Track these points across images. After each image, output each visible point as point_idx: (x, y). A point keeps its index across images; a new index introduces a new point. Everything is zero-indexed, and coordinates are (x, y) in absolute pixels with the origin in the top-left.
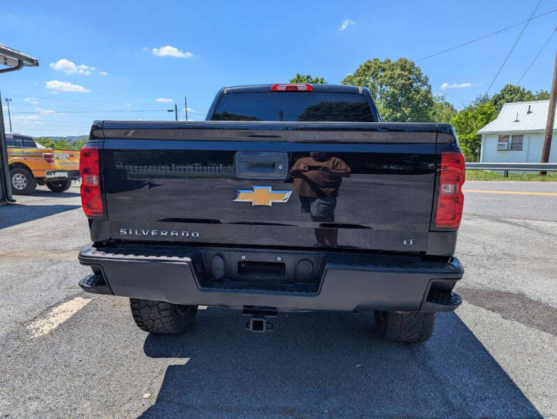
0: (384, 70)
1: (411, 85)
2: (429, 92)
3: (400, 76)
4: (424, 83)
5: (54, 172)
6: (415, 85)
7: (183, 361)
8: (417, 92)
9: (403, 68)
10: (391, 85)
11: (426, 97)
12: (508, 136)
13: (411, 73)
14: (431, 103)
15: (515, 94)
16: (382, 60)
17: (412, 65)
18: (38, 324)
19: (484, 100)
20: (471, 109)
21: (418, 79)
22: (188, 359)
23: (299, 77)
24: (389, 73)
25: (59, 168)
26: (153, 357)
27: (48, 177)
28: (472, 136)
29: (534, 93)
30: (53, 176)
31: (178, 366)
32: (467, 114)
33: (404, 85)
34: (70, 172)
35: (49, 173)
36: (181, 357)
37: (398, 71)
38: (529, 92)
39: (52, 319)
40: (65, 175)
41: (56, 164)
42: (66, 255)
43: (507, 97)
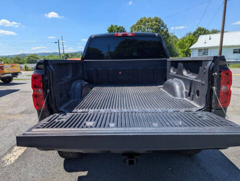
0: (148, 22)
1: (160, 28)
2: (167, 31)
3: (155, 24)
4: (165, 27)
5: (5, 74)
6: (161, 28)
7: (85, 173)
8: (162, 31)
9: (156, 21)
10: (151, 29)
11: (166, 33)
12: (202, 50)
13: (159, 23)
14: (168, 36)
15: (202, 31)
16: (148, 18)
17: (160, 20)
18: (8, 156)
19: (190, 34)
20: (184, 38)
21: (163, 25)
22: (87, 172)
23: (112, 26)
24: (150, 23)
25: (7, 72)
26: (69, 172)
27: (2, 76)
28: (186, 49)
29: (210, 31)
30: (4, 76)
31: (83, 176)
32: (183, 40)
33: (157, 28)
34: (12, 73)
35: (2, 75)
36: (83, 171)
37: (154, 22)
38: (208, 30)
39: (14, 154)
40: (10, 75)
41: (6, 70)
42: (16, 116)
43: (199, 32)
